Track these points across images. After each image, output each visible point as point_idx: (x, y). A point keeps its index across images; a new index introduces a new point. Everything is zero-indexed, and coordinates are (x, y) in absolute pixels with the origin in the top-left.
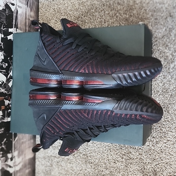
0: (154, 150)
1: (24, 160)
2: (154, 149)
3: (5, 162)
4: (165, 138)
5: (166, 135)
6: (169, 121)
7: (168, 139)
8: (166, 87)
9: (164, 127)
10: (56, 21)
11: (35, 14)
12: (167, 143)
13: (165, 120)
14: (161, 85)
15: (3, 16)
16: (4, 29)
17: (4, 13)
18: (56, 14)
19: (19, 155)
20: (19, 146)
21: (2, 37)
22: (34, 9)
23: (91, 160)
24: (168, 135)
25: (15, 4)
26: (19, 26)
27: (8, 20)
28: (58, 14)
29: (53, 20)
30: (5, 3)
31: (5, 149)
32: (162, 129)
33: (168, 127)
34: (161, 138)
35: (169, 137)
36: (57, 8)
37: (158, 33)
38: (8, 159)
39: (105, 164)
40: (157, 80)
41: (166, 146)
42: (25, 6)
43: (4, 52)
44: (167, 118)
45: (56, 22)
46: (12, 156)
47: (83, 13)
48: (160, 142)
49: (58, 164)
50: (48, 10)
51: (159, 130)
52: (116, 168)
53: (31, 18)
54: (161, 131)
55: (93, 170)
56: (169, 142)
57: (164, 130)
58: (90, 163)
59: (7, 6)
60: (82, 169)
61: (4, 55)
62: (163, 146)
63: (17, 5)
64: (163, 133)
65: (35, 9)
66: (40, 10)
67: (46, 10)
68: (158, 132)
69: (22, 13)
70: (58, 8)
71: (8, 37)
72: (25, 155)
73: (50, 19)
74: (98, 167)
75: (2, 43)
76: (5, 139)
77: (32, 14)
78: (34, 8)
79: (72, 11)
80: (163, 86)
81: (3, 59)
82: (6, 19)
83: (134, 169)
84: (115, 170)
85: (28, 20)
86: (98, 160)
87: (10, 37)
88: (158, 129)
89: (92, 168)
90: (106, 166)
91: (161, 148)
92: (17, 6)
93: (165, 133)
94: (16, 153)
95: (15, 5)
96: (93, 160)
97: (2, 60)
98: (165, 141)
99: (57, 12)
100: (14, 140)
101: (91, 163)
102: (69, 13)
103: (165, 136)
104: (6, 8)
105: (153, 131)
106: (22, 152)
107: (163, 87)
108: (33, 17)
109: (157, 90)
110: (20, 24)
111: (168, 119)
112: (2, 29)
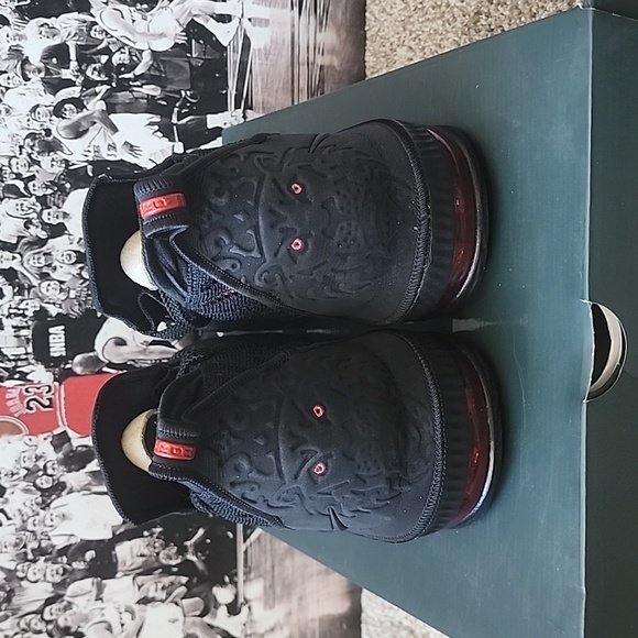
1: (294, 618)
3: (202, 615)
11: (344, 36)
15: (177, 73)
16: (184, 121)
17: (180, 61)
19: (270, 599)
20: (269, 564)
22: (335, 18)
25: (236, 14)
26: (257, 98)
27: (202, 85)
30: (185, 20)
31: (200, 566)
38: (217, 606)
42: (288, 14)
46: (236, 596)
53: (319, 57)
59: (194, 30)
63: (246, 16)
65: (344, 14)
69: (274, 42)
72: (301, 598)
76: (201, 532)
77: (329, 37)
82: (193, 80)
85: (304, 69)
92: (245, 21)
94: (253, 590)
95: (235, 22)
100: (246, 538)
104: (189, 41)
106: (288, 587)
108: (332, 52)
110: (265, 88)
112: (174, 120)
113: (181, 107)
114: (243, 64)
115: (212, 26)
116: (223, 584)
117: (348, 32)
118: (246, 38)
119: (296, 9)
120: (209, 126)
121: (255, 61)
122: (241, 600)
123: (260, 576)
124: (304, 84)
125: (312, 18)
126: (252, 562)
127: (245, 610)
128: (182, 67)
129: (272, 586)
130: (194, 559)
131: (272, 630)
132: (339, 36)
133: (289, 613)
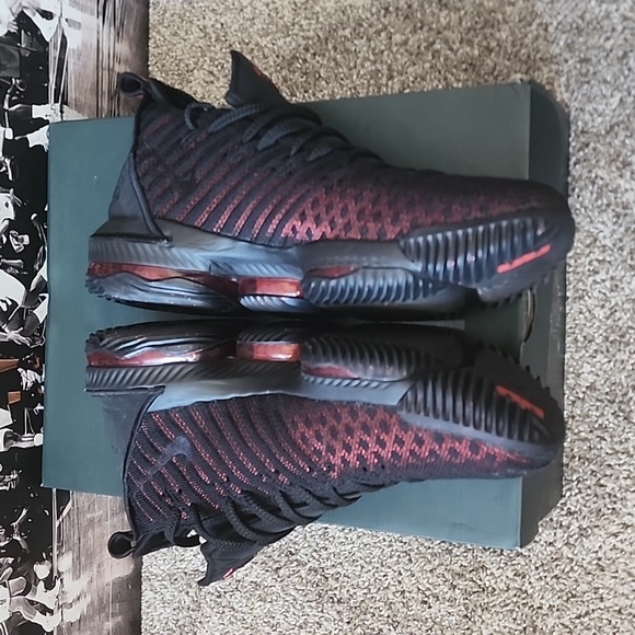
0: (572, 560)
1: (94, 584)
2: (570, 556)
3: (24, 594)
4: (613, 517)
5: (618, 506)
6: (628, 452)
7: (627, 519)
8: (620, 323)
9: (611, 475)
10: (211, 73)
11: (134, 50)
12: (621, 537)
13: (617, 447)
14: (600, 313)
15: (9, 61)
16: (14, 108)
17: (12, 49)
18: (212, 48)
19: (77, 570)
20: (76, 537)
21: (5, 139)
22: (128, 31)
23: (337, 592)
24: (625, 506)
25: (56, 12)
26: (72, 95)
27: (28, 75)
28: (218, 47)
29: (201, 72)
30: (16, 10)
31: (23, 545)
32: (602, 482)
33: (625, 474)
34: (597, 515)
35: (629, 514)
36: (213, 26)
37: (591, 115)
39: (390, 608)
40: (586, 298)
41: (619, 545)
42: (95, 21)
43: (15, 193)
44: (621, 443)
45: (212, 78)
46: (52, 570)
47: (310, 42)
48: (596, 530)
49: (218, 600)
50: (182, 34)
51: (589, 488)
52: (430, 624)
53: (117, 65)
54: (600, 491)
55: (346, 626)
56: (629, 530)
57: (610, 485)
58: (333, 602)
60: (306, 623)
61: (15, 205)
62: (606, 548)
63: (64, 17)
64: (606, 496)
65: (134, 29)
66: (152, 34)
67: (175, 34)
68: (589, 492)
69: (84, 45)
70: (219, 26)
71: (28, 136)
72: (99, 566)
73: (191, 68)
74: (362, 617)
75: (8, 162)
76: (24, 512)
77: (123, 48)
78: (131, 27)
79: (268, 35)
80: (607, 318)
81: (12, 218)
83: (497, 629)
84: (424, 628)
86: (365, 591)
87: (37, 138)
88: (588, 483)
89: (341, 620)
90: (391, 615)
91: (600, 555)
92: (63, 20)
93: (614, 499)
94: (64, 563)
95: (56, 19)
96: (344, 591)
97: (7, 222)
98: (614, 529)
99: (213, 40)
100: (60, 513)
101: (339, 601)
102: (257, 44)
103: (614, 509)
105: (569, 489)
106: (90, 557)
107: (609, 322)
108: (126, 62)
109: (584, 334)
110: (77, 86)
111: (625, 445)
112: (6, 106)
113: (12, 95)
114: (61, 61)
115: (38, 20)
116: (41, 561)
117: (137, 46)
118: (64, 37)
119: (101, 17)
120: (34, 116)
121: (70, 60)
122: (55, 574)
123: (70, 549)
124: (105, 88)
125: (112, 28)
126: (64, 537)
127: (58, 582)
128: (13, 56)
129: (79, 557)
130: (19, 539)
131: (78, 599)
132: (131, 49)
133: (91, 581)
